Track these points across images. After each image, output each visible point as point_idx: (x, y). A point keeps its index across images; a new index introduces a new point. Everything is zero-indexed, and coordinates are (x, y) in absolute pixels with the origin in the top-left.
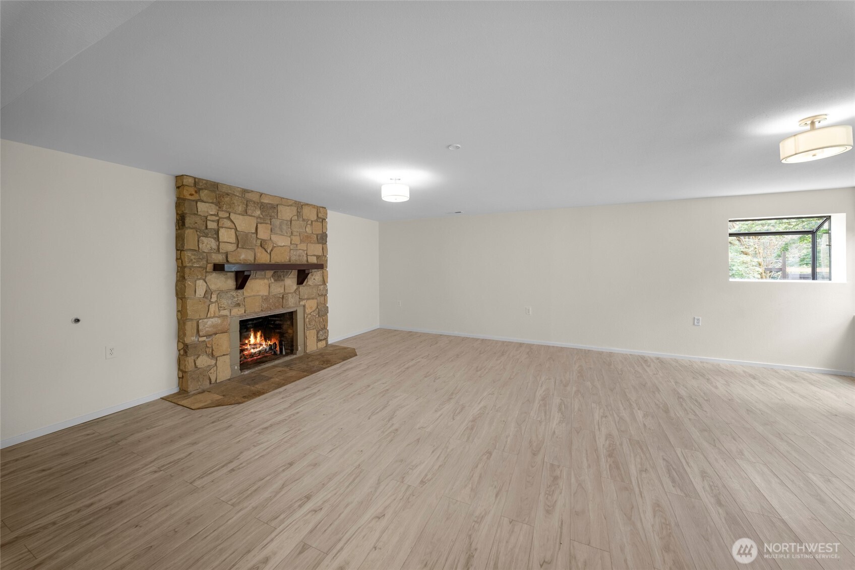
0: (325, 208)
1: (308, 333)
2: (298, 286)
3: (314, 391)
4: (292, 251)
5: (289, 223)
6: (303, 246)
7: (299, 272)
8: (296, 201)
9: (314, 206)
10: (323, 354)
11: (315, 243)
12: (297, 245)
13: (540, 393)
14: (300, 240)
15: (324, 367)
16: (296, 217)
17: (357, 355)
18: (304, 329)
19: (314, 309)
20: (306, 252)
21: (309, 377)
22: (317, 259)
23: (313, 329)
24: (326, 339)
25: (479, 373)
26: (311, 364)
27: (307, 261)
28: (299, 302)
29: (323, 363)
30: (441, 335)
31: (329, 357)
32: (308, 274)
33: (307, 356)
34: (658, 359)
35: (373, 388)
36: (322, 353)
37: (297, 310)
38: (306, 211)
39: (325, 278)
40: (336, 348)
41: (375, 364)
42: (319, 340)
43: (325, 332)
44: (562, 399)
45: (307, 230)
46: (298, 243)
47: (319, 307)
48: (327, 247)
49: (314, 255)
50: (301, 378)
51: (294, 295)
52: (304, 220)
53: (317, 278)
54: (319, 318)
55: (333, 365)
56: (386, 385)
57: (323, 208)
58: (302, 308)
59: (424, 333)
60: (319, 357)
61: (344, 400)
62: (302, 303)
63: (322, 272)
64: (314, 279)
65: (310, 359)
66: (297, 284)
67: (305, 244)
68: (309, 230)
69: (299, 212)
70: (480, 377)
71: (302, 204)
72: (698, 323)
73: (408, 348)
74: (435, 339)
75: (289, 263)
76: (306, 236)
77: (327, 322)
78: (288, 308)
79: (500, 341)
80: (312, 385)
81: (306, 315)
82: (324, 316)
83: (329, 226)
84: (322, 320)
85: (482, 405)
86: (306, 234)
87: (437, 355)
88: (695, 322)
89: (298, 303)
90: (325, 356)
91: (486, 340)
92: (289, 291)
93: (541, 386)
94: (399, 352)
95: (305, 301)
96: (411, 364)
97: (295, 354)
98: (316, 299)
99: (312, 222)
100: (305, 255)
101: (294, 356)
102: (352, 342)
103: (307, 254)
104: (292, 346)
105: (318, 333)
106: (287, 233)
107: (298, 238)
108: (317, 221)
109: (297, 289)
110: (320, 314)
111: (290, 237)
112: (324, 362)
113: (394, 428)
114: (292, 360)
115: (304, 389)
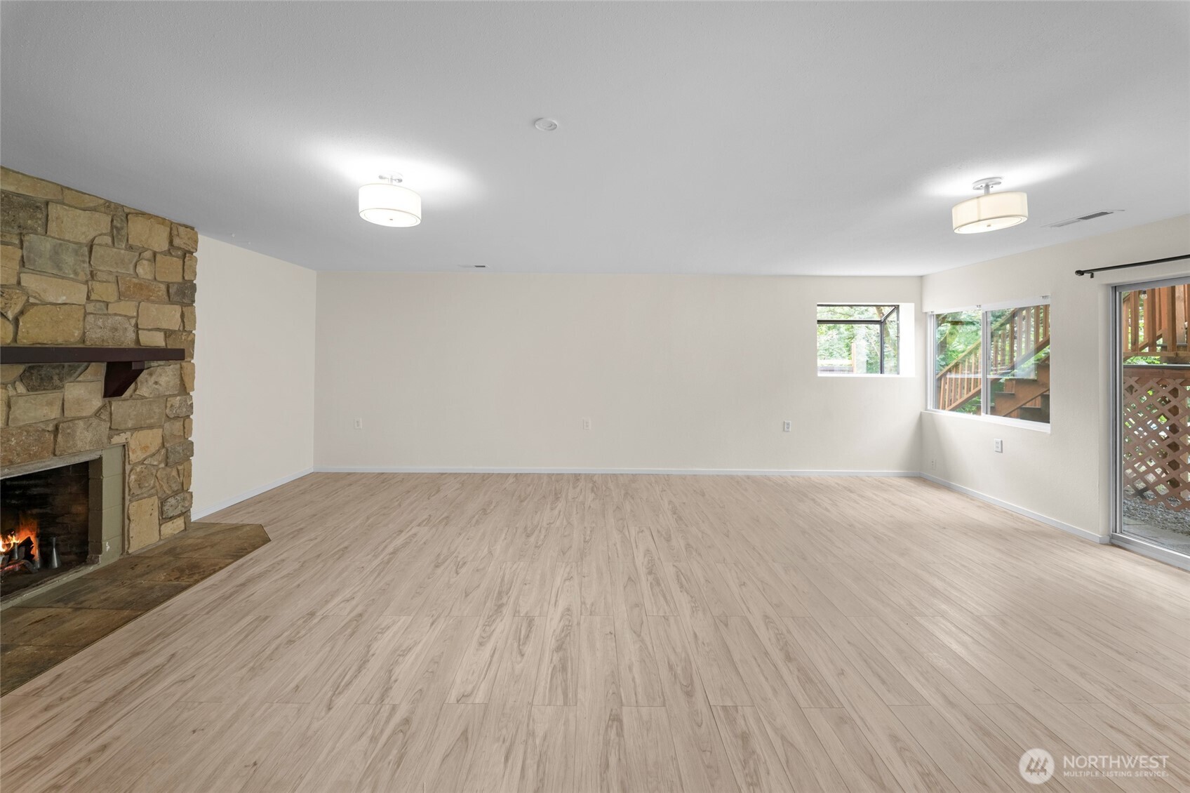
0: (192, 229)
1: (133, 508)
2: (107, 400)
3: (159, 660)
4: (90, 319)
5: (86, 250)
6: (128, 308)
7: (112, 368)
8: (110, 202)
9: (162, 221)
10: (178, 550)
11: (160, 302)
12: (107, 304)
13: (640, 560)
14: (116, 294)
15: (184, 584)
16: (108, 240)
17: (270, 540)
18: (124, 498)
19: (153, 449)
20: (133, 322)
21: (139, 619)
22: (166, 337)
23: (150, 496)
24: (185, 514)
25: (532, 539)
26: (144, 582)
27: (138, 341)
28: (110, 438)
29: (178, 574)
30: (442, 474)
31: (196, 555)
32: (141, 371)
33: (130, 563)
34: (748, 477)
35: (324, 618)
36: (174, 549)
37: (100, 459)
38: (137, 230)
39: (186, 379)
40: (211, 531)
41: (319, 556)
42: (164, 518)
43: (184, 499)
44: (675, 564)
45: (140, 270)
46: (113, 297)
47: (167, 445)
48: (193, 313)
49: (158, 329)
50: (113, 630)
51: (95, 422)
52: (131, 248)
53: (163, 380)
54: (168, 469)
55: (210, 575)
56: (354, 602)
57: (186, 227)
58: (119, 450)
59: (409, 474)
60: (167, 559)
61: (252, 669)
62: (118, 439)
63: (178, 366)
64: (156, 383)
65: (139, 570)
66: (105, 396)
67: (135, 303)
68: (144, 270)
69: (118, 229)
70: (536, 547)
71: (127, 210)
72: (788, 428)
73: (385, 508)
74: (435, 482)
75: (81, 346)
76: (135, 285)
77: (190, 476)
78: (74, 455)
79: (544, 474)
80: (148, 643)
81: (128, 468)
82: (180, 464)
83: (199, 268)
84: (174, 473)
85: (560, 609)
86: (135, 280)
87: (445, 515)
88: (785, 426)
89: (105, 440)
90: (185, 556)
91: (521, 474)
92: (79, 415)
93: (637, 546)
94: (368, 518)
95: (129, 433)
96: (399, 541)
97: (93, 562)
98: (161, 427)
99: (155, 254)
100: (131, 330)
101: (91, 569)
102: (251, 509)
103: (136, 325)
104: (86, 543)
105: (163, 502)
106: (76, 273)
107: (112, 288)
108: (168, 253)
109: (104, 406)
110: (171, 460)
111: (86, 283)
112: (181, 570)
113: (397, 718)
114: (82, 580)
115: (125, 661)
